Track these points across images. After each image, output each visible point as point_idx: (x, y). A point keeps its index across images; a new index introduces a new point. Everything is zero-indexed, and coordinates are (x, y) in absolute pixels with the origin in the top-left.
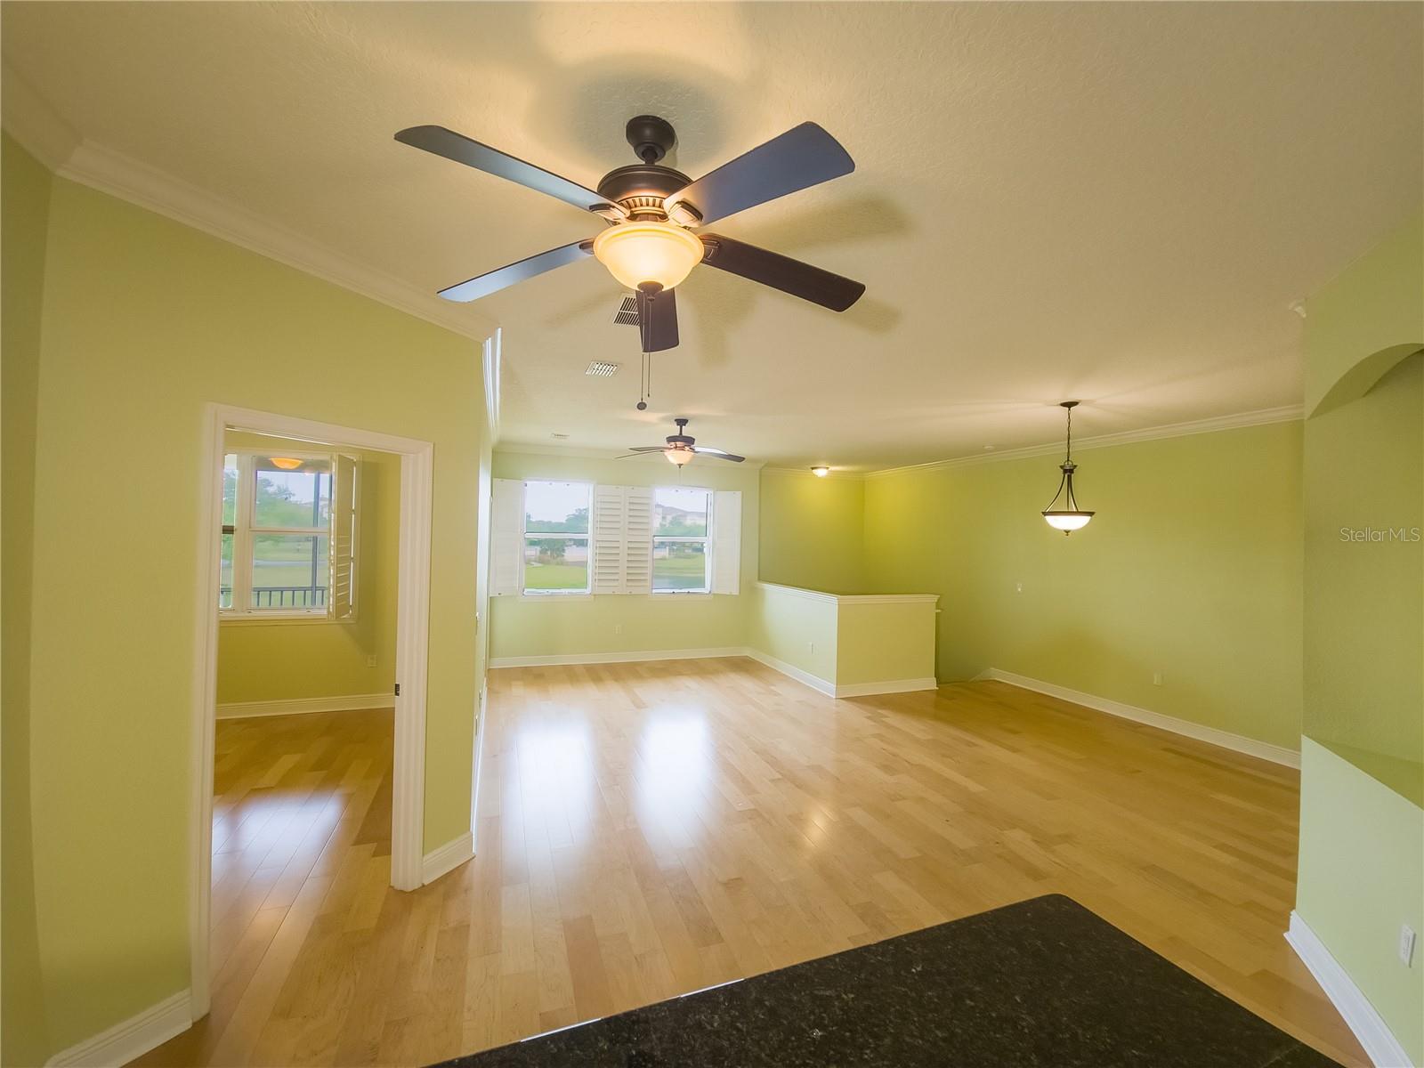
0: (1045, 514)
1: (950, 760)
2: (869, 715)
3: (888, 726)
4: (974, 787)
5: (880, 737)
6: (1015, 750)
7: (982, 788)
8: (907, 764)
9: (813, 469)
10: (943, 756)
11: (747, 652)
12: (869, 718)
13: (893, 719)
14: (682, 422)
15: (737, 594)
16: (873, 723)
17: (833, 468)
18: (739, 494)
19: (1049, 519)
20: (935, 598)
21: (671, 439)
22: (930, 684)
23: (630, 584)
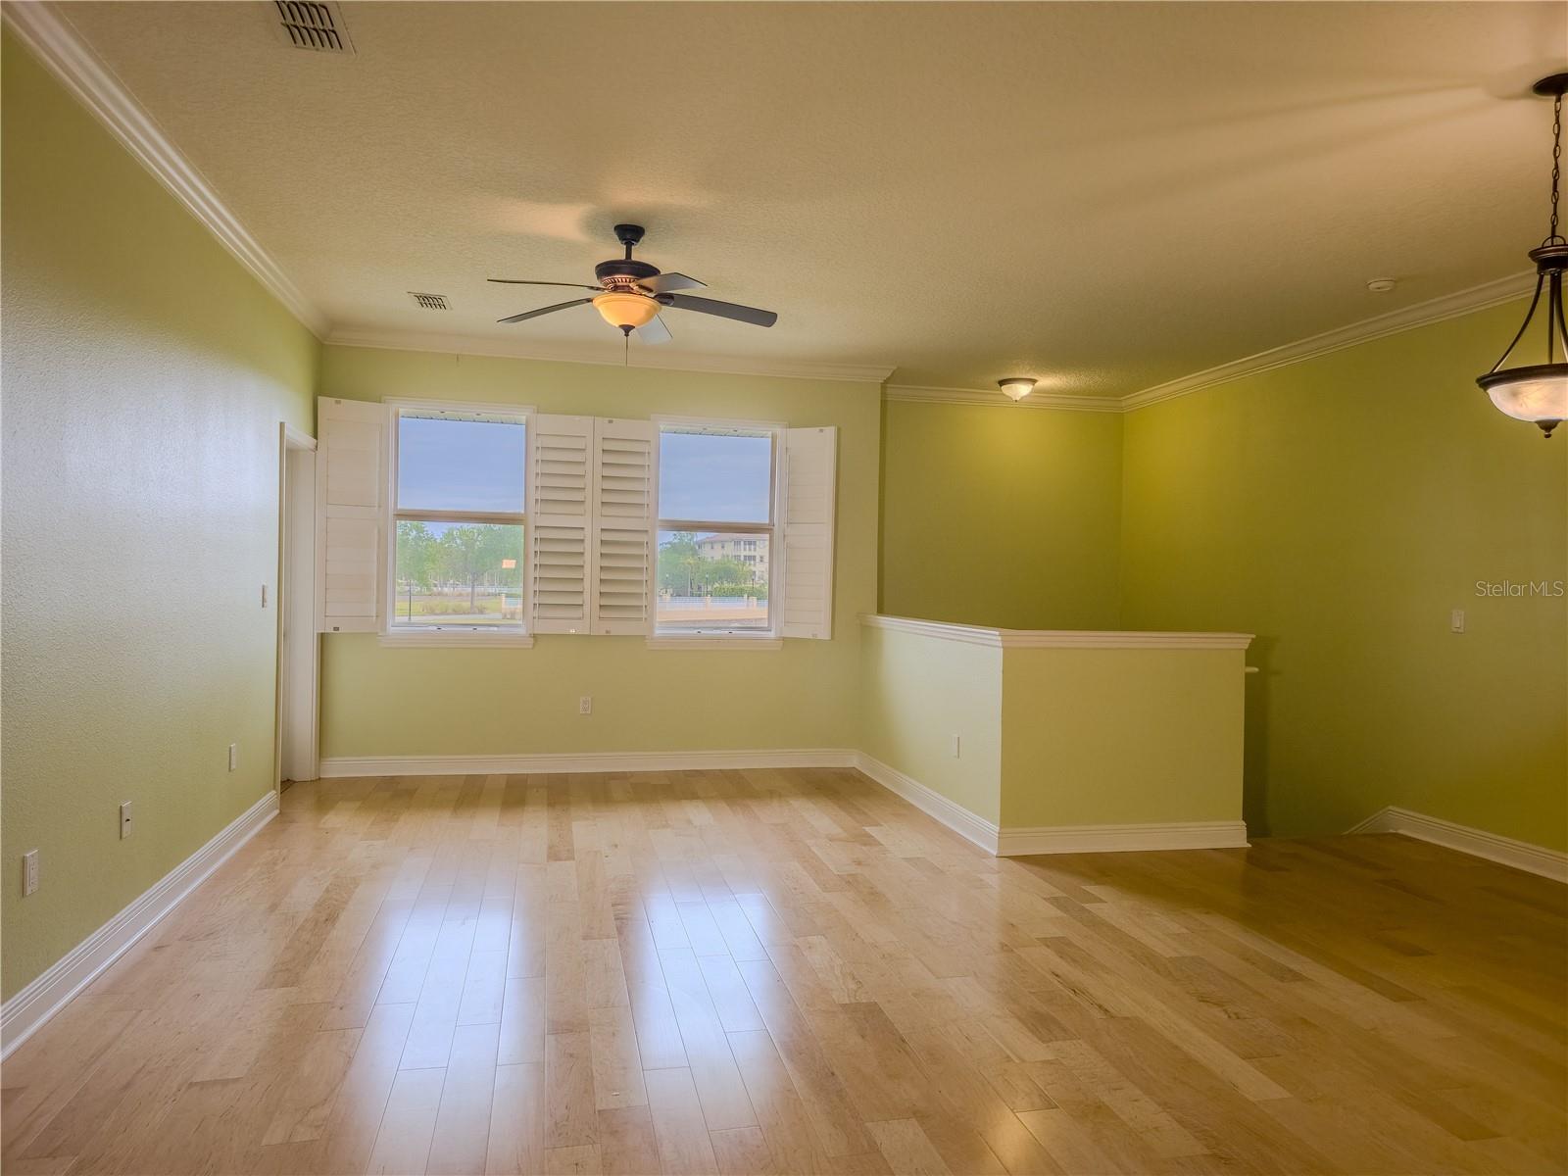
0: (1486, 382)
1: (1217, 1012)
2: (1059, 894)
3: (1095, 924)
4: (1255, 1085)
5: (1060, 946)
6: (1400, 996)
7: (1274, 1092)
8: (1097, 1014)
9: (1002, 383)
10: (1203, 999)
11: (853, 760)
12: (1055, 901)
13: (1111, 906)
14: (630, 233)
15: (828, 638)
16: (1059, 913)
17: (1046, 382)
18: (830, 432)
19: (1497, 394)
20: (1243, 641)
21: (606, 269)
22: (1233, 835)
23: (605, 614)
